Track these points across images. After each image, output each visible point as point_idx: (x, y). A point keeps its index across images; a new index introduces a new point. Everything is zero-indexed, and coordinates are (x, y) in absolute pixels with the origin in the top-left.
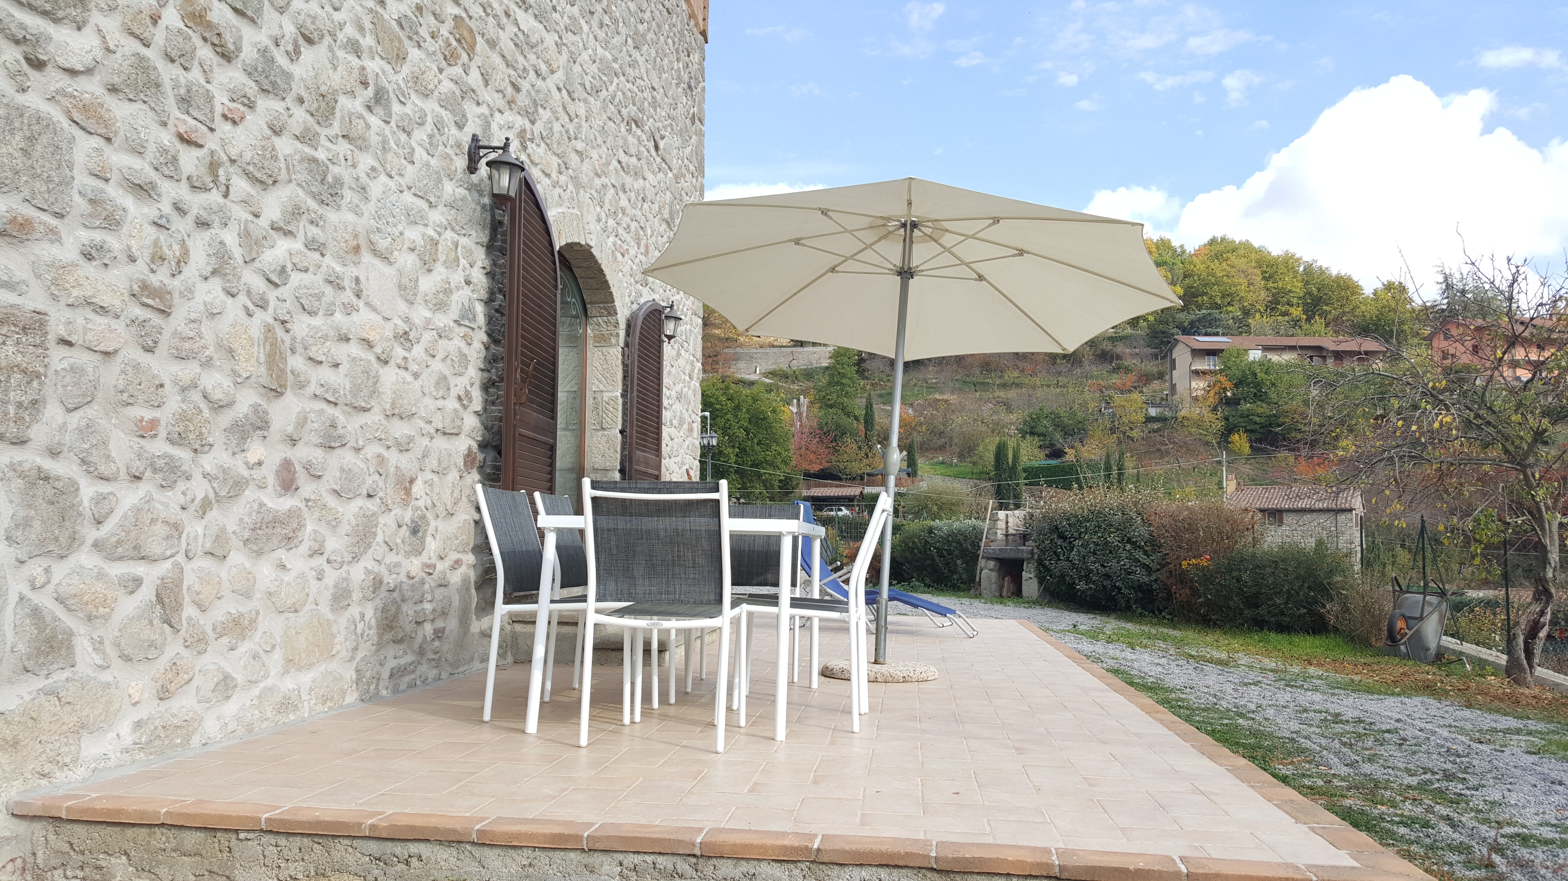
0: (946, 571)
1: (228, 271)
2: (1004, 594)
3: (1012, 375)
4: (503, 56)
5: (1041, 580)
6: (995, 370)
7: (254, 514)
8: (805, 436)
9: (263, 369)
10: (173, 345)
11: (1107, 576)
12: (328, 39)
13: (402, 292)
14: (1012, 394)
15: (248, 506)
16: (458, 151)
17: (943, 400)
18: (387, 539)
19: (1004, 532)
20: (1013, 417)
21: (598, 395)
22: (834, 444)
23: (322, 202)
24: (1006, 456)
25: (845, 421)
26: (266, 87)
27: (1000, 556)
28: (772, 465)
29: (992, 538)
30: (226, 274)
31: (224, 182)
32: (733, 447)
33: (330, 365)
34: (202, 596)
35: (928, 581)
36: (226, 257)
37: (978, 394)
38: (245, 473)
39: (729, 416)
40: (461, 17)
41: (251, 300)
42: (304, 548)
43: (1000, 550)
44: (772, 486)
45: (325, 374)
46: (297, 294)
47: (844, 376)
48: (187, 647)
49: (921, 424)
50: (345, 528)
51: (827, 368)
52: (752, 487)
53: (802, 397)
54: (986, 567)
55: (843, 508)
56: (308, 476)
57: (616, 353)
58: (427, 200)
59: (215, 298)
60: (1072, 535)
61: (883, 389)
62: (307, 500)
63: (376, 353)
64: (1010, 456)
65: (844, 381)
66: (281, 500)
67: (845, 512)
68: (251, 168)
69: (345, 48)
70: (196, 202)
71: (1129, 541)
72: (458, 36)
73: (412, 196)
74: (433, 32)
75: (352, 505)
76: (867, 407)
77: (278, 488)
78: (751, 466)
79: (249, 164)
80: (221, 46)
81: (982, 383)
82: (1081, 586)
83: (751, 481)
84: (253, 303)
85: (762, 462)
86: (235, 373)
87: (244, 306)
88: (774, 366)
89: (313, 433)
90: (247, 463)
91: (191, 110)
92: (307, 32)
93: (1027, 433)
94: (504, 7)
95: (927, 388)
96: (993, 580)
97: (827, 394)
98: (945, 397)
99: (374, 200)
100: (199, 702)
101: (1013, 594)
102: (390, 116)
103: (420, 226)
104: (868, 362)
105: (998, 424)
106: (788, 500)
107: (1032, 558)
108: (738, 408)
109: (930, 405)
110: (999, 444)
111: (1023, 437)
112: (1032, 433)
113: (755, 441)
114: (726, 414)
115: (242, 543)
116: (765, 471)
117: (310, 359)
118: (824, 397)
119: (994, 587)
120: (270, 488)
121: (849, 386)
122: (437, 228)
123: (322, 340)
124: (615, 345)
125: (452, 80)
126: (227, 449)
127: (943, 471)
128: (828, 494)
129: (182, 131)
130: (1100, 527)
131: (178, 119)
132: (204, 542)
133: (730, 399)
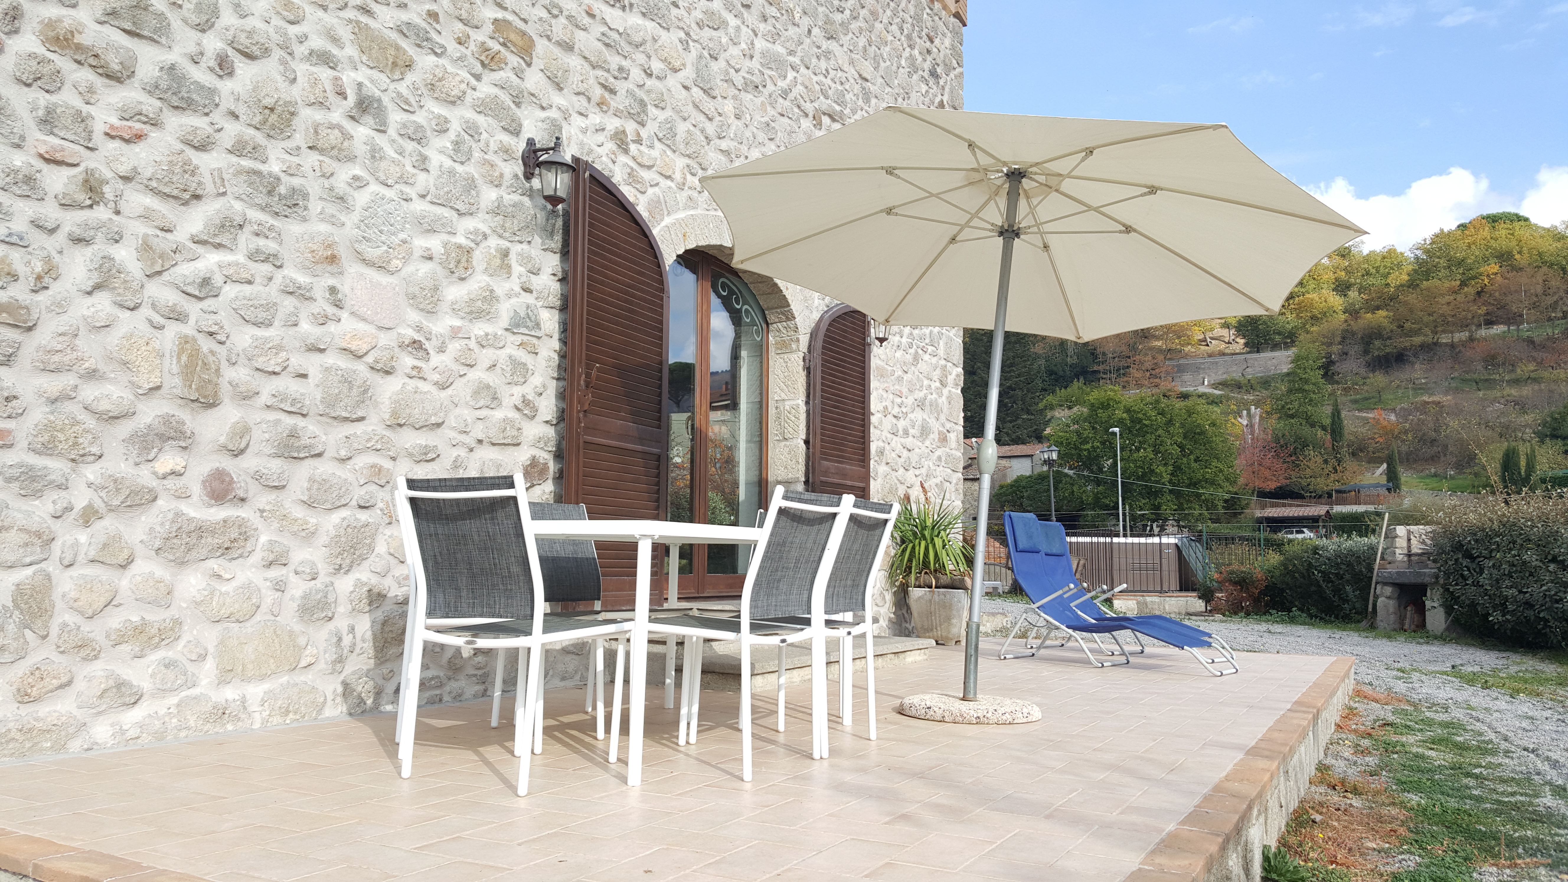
0: (1336, 599)
1: (117, 285)
2: (1406, 627)
3: (1526, 368)
4: (585, 58)
5: (1449, 610)
6: (1504, 364)
7: (168, 523)
8: (1257, 450)
9: (177, 380)
10: (36, 358)
11: (1529, 605)
12: (277, 53)
13: (411, 301)
14: (1527, 391)
15: (161, 515)
16: (505, 157)
17: (1433, 402)
18: (392, 551)
19: (1406, 552)
20: (1529, 418)
21: (780, 404)
22: (1293, 458)
23: (277, 214)
24: (1517, 465)
25: (1306, 431)
26: (176, 104)
27: (1398, 581)
28: (1212, 483)
29: (1390, 559)
30: (115, 288)
31: (112, 198)
32: (1165, 465)
33: (294, 375)
34: (81, 604)
35: (1313, 611)
36: (114, 271)
37: (1481, 394)
38: (154, 483)
39: (1160, 432)
40: (505, 21)
41: (157, 312)
42: (257, 557)
43: (1397, 573)
44: (1215, 507)
45: (287, 384)
46: (234, 306)
47: (1307, 381)
48: (62, 652)
49: (1406, 432)
50: (323, 539)
51: (1288, 374)
52: (1190, 508)
53: (1253, 408)
54: (1382, 594)
55: (1305, 530)
56: (260, 487)
57: (797, 359)
58: (451, 207)
59: (97, 312)
60: (1481, 553)
61: (1358, 394)
62: (262, 511)
63: (367, 364)
64: (1523, 463)
65: (1306, 387)
66: (213, 510)
67: (1308, 534)
68: (154, 184)
69: (308, 60)
70: (72, 221)
71: (1554, 560)
72: (501, 40)
73: (430, 205)
74: (459, 38)
75: (333, 516)
76: (1333, 414)
77: (205, 498)
78: (1188, 486)
79: (150, 179)
80: (102, 67)
81: (1486, 380)
82: (1495, 617)
83: (1189, 501)
84: (162, 316)
85: (1201, 481)
86: (134, 385)
87: (147, 319)
88: (1225, 376)
89: (264, 444)
90: (155, 473)
91: (56, 131)
92: (241, 47)
93: (1547, 436)
94: (585, 7)
95: (1414, 389)
96: (1391, 610)
97: (1287, 403)
98: (1436, 398)
99: (358, 208)
100: (79, 707)
101: (1417, 626)
102: (384, 123)
103: (444, 235)
104: (1338, 364)
105: (1507, 428)
106: (1237, 522)
107: (1437, 582)
108: (1170, 422)
109: (1417, 409)
110: (1507, 450)
111: (1542, 442)
112: (1554, 436)
113: (1192, 457)
114: (1156, 430)
115: (153, 553)
116: (1205, 492)
117: (258, 369)
118: (1283, 407)
119: (1392, 618)
120: (195, 498)
121: (1314, 393)
122: (469, 236)
123: (274, 351)
124: (795, 351)
125: (496, 85)
126: (127, 459)
127: (1435, 485)
128: (1286, 514)
129: (42, 152)
130: (1514, 542)
131: (37, 140)
132: (88, 550)
133: (1162, 413)
